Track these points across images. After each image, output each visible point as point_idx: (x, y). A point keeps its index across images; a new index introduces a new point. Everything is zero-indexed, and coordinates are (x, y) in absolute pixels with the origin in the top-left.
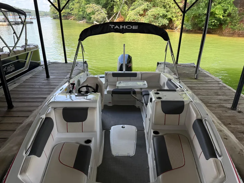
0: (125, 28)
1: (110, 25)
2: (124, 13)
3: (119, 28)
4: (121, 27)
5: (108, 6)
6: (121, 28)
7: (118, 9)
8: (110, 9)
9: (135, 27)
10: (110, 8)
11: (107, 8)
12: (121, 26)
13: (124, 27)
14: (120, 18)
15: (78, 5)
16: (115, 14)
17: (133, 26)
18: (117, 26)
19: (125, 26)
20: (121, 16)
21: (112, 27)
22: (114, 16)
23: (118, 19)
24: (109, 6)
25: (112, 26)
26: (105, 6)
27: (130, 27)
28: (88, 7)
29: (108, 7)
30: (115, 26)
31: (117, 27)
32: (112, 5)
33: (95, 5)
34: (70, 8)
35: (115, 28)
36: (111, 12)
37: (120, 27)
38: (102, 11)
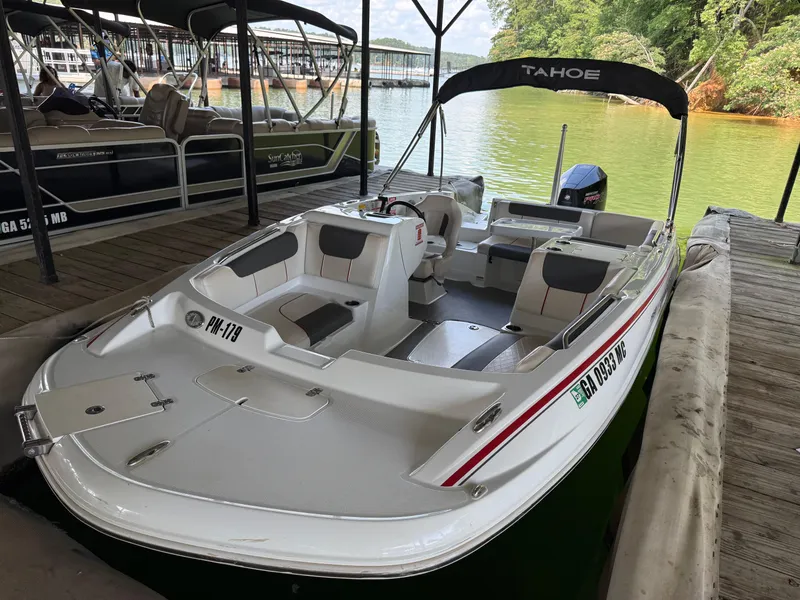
0: (562, 76)
1: (523, 66)
2: (727, 65)
3: (546, 75)
4: (553, 72)
5: (674, 39)
6: (552, 75)
7: (705, 49)
8: (681, 51)
9: (590, 75)
10: (679, 45)
11: (670, 47)
12: (553, 69)
13: (562, 73)
14: (709, 83)
15: (578, 35)
16: (692, 69)
17: (587, 71)
18: (541, 69)
19: (563, 69)
20: (715, 73)
21: (528, 72)
22: (687, 73)
23: (701, 84)
24: (680, 40)
25: (529, 69)
26: (662, 40)
27: (578, 73)
28: (601, 42)
29: (675, 43)
30: (537, 69)
31: (541, 71)
32: (689, 36)
33: (627, 35)
34: (550, 45)
35: (536, 74)
36: (681, 62)
37: (549, 73)
38: (648, 57)
